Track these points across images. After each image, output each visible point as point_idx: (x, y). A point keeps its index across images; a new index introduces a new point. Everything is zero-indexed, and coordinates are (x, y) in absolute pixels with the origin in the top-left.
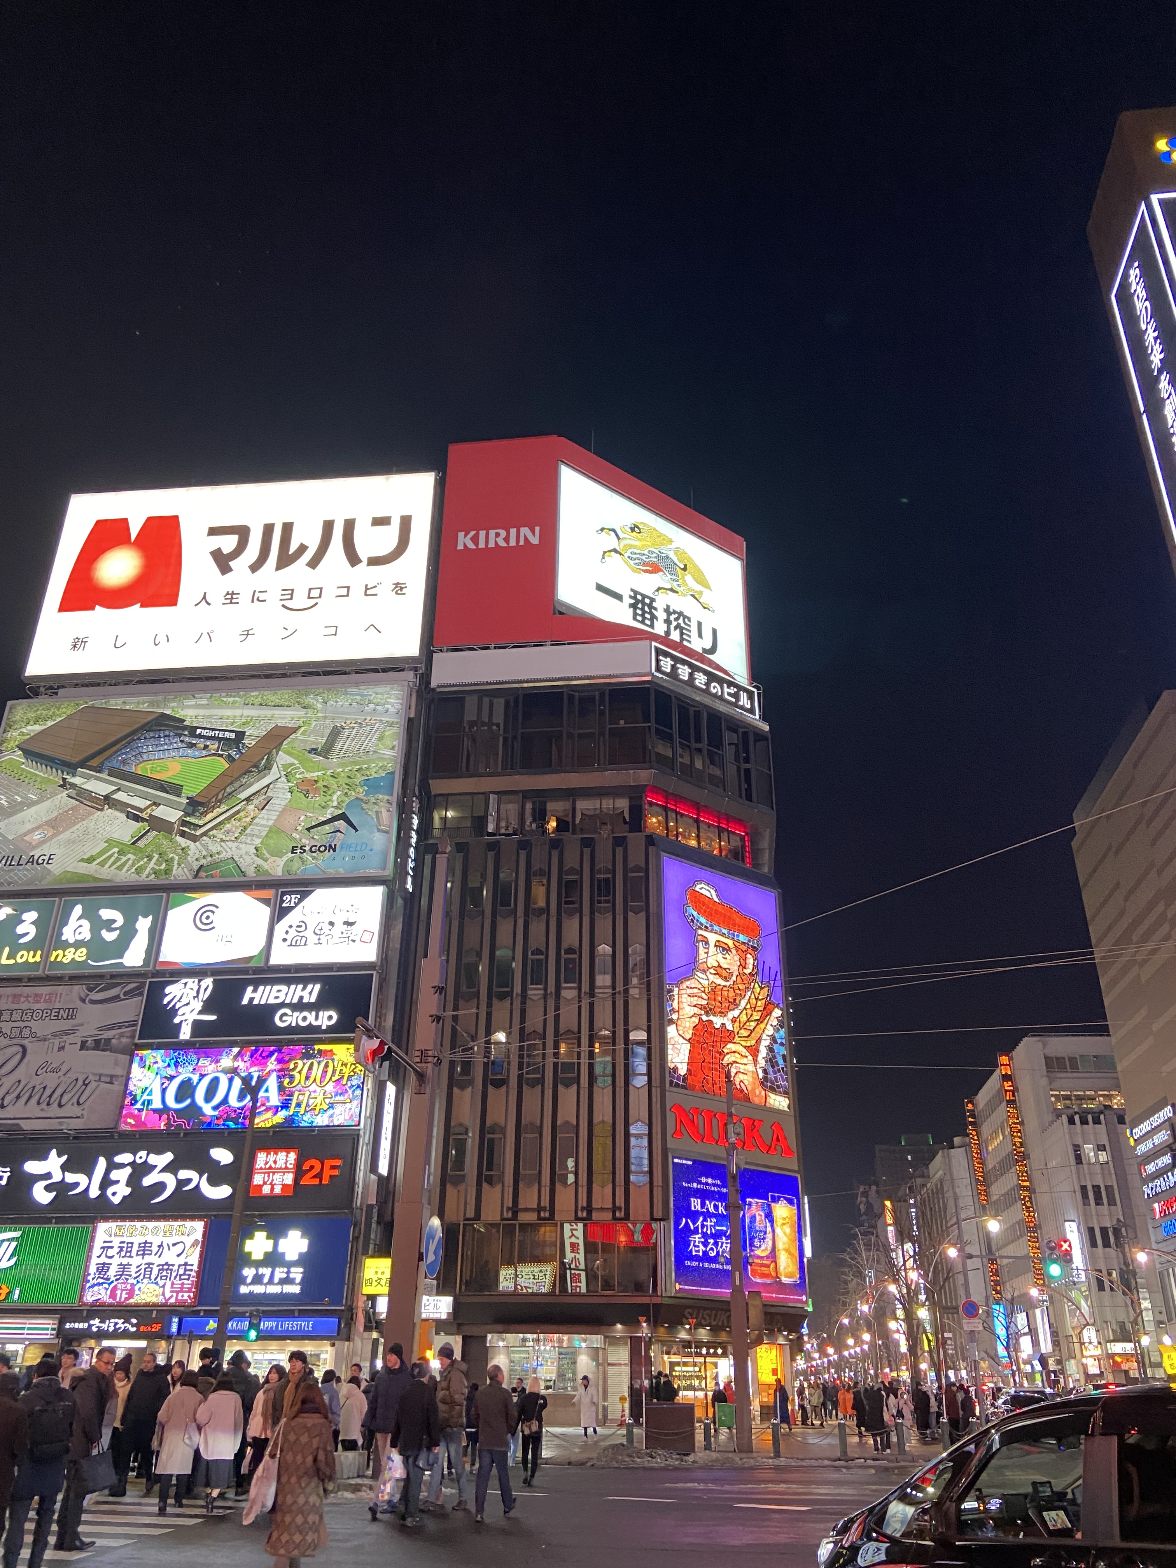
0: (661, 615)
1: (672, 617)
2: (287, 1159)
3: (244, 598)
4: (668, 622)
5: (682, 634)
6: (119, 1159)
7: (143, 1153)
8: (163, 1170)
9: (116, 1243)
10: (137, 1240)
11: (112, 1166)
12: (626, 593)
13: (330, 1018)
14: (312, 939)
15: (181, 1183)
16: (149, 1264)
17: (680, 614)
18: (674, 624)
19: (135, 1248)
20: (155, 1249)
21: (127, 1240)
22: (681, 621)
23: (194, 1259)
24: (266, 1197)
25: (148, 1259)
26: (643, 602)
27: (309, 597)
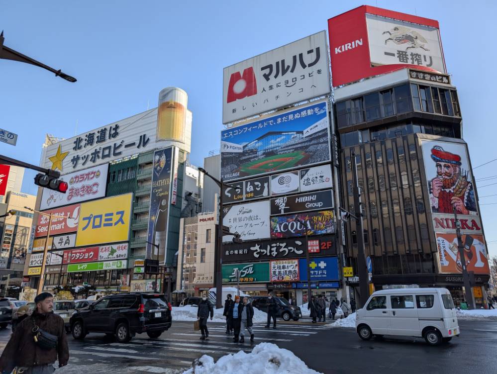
0: (410, 57)
1: (414, 57)
2: (316, 242)
3: (274, 87)
4: (412, 59)
5: (418, 62)
6: (273, 245)
7: (278, 243)
8: (284, 247)
9: (276, 266)
10: (281, 265)
11: (271, 247)
12: (396, 53)
13: (321, 204)
14: (312, 183)
15: (289, 250)
16: (286, 271)
17: (417, 55)
18: (415, 59)
19: (281, 267)
20: (286, 267)
21: (279, 265)
22: (417, 57)
23: (297, 269)
24: (312, 253)
25: (285, 270)
26: (402, 54)
27: (293, 81)
